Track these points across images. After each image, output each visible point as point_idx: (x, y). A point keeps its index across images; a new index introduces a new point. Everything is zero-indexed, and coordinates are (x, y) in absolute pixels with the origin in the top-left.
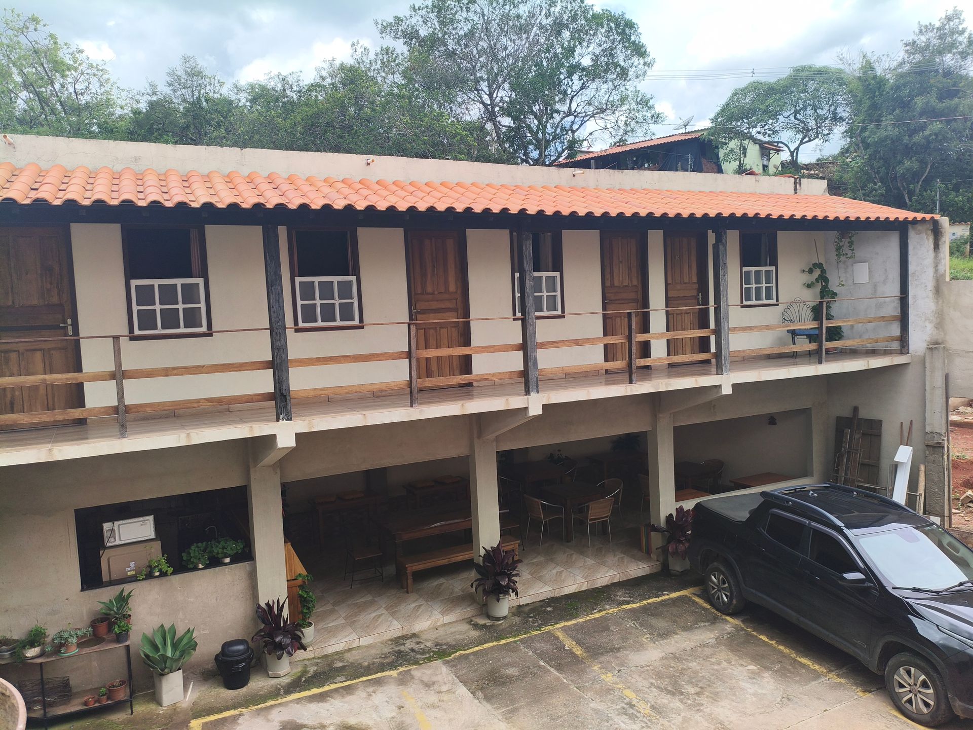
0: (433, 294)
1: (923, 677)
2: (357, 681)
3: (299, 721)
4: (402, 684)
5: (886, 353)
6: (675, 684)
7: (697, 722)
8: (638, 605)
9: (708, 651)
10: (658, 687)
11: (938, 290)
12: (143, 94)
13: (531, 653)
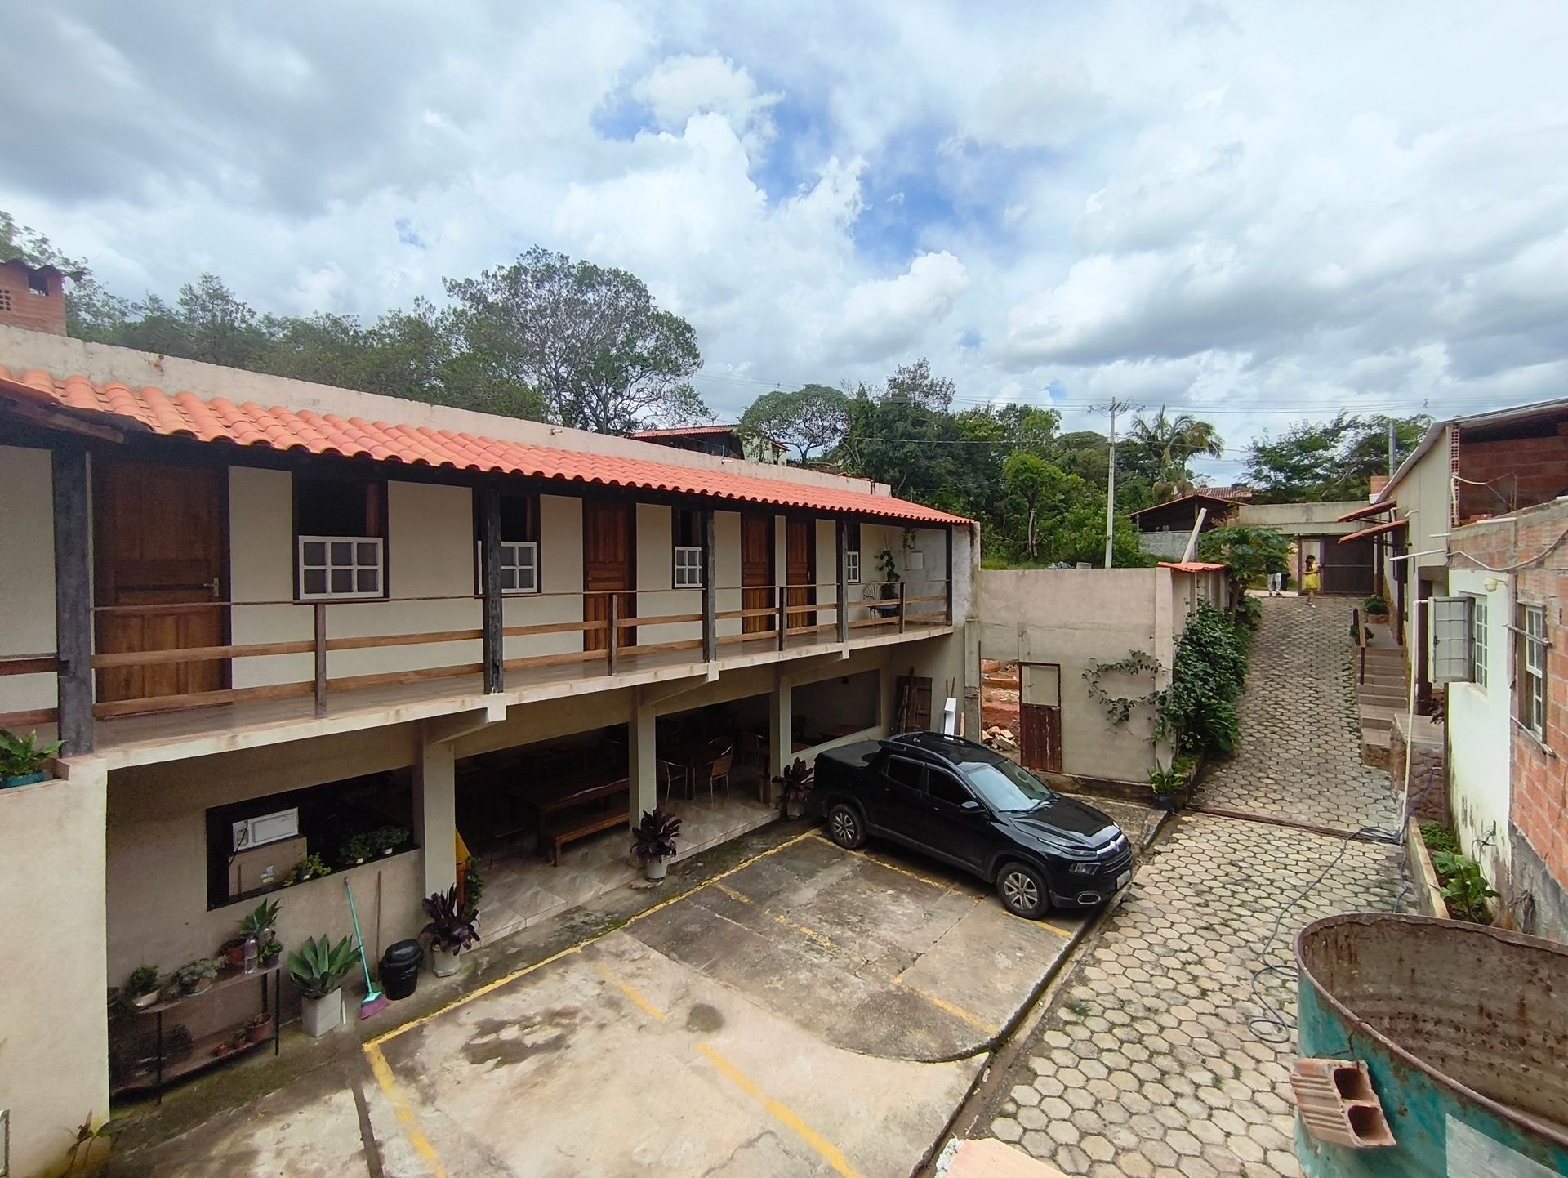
0: (604, 563)
1: (1028, 880)
2: (542, 964)
3: (498, 1018)
4: (591, 960)
5: (936, 625)
6: (839, 916)
7: (872, 947)
8: (776, 850)
9: (850, 883)
10: (826, 921)
11: (973, 577)
12: (141, 308)
13: (703, 908)
